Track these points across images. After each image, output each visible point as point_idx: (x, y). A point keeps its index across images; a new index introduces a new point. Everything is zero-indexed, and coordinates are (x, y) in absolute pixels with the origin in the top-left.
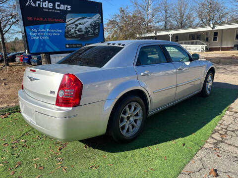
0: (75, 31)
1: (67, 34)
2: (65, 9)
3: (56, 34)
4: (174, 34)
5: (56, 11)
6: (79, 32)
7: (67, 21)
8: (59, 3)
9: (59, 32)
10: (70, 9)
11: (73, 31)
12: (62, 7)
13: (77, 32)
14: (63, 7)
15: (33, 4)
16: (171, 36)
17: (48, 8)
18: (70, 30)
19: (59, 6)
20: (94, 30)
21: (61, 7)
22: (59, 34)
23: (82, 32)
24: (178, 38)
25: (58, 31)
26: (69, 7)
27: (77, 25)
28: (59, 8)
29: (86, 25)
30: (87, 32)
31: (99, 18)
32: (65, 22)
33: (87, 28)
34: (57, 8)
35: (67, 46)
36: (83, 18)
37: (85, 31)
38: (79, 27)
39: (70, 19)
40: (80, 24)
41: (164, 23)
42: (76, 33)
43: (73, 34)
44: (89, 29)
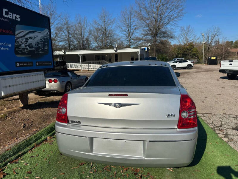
0: (26, 46)
1: (17, 50)
2: (14, 19)
3: (4, 49)
4: (83, 54)
5: (3, 19)
6: (30, 48)
7: (17, 33)
8: (7, 10)
9: (8, 47)
10: (19, 20)
11: (23, 45)
13: (27, 47)
14: (12, 15)
16: (80, 56)
18: (21, 45)
19: (7, 13)
20: (44, 47)
21: (9, 15)
22: (8, 49)
23: (32, 47)
24: (85, 58)
25: (7, 44)
26: (18, 16)
27: (27, 40)
28: (6, 16)
29: (36, 40)
30: (37, 49)
31: (47, 34)
32: (14, 35)
33: (37, 44)
34: (4, 15)
35: (18, 64)
36: (33, 32)
37: (36, 46)
38: (30, 41)
39: (20, 32)
40: (31, 38)
41: (67, 42)
42: (27, 49)
43: (24, 49)
44: (40, 45)
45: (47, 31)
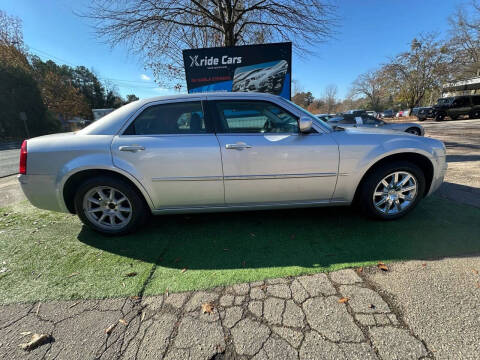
0: (245, 89)
2: (234, 62)
7: (235, 77)
8: (226, 57)
10: (239, 62)
11: (242, 89)
12: (231, 61)
15: (197, 64)
17: (213, 65)
18: (239, 89)
19: (226, 60)
20: (275, 85)
21: (228, 61)
23: (255, 89)
26: (239, 58)
27: (248, 81)
28: (225, 63)
29: (261, 79)
31: (284, 66)
32: (232, 79)
33: (262, 84)
34: (223, 63)
36: (258, 71)
37: (260, 87)
38: (251, 83)
39: (240, 75)
40: (253, 79)
44: (266, 85)
45: (284, 63)
